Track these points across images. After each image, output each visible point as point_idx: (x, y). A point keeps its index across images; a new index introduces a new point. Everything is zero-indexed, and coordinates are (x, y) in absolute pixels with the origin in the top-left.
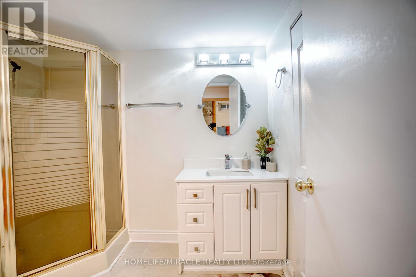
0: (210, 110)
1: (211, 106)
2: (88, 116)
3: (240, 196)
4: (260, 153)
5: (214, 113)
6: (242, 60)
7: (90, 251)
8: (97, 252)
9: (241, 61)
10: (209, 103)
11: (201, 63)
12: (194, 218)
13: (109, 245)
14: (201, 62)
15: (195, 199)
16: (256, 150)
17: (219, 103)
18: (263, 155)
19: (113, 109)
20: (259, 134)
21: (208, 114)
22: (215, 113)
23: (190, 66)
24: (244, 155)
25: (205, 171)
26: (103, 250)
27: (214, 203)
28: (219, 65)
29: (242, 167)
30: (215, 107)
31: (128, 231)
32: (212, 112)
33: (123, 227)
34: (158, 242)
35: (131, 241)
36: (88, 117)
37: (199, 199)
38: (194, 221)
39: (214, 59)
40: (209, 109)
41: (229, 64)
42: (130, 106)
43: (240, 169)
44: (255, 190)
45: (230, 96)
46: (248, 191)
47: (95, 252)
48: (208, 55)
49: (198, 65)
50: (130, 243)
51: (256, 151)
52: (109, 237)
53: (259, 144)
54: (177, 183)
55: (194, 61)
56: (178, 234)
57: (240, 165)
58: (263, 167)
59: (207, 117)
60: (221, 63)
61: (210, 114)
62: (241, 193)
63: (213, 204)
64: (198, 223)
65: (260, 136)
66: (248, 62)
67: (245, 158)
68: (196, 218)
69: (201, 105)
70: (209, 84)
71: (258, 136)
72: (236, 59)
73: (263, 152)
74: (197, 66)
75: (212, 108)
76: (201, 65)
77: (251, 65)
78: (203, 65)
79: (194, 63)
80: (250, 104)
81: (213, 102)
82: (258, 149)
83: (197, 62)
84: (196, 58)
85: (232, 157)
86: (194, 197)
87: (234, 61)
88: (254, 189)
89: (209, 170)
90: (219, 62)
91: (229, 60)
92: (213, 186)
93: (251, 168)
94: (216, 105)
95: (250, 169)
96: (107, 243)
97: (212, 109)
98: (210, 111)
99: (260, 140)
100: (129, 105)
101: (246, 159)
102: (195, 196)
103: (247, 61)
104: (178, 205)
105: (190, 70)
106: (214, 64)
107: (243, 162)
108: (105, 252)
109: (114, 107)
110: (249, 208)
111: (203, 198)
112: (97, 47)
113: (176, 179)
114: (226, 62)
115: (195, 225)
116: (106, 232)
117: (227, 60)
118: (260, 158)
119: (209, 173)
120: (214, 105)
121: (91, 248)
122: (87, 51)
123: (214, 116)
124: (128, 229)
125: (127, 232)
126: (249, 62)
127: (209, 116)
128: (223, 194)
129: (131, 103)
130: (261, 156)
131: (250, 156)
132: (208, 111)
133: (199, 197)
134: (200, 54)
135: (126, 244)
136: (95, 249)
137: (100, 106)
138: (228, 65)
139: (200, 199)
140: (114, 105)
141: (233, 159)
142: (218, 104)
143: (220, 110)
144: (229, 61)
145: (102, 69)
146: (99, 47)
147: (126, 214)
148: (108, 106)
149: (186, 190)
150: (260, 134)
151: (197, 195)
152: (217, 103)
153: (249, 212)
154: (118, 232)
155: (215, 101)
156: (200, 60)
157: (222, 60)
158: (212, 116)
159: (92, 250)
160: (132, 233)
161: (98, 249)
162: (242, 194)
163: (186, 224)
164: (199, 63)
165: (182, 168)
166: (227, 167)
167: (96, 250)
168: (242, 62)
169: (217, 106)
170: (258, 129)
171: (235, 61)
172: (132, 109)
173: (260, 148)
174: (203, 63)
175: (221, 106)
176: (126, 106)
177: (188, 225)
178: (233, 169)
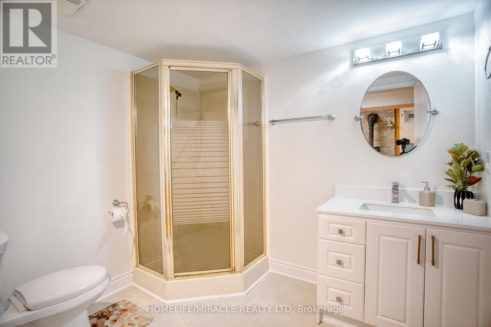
0: (391, 121)
1: (392, 116)
2: (230, 135)
3: (407, 243)
4: (454, 184)
5: (397, 125)
6: (425, 45)
7: (229, 269)
8: (235, 272)
9: (423, 46)
10: (389, 112)
11: (359, 61)
12: (338, 259)
13: (247, 269)
14: (359, 59)
15: (340, 236)
16: (446, 179)
17: (405, 112)
18: (461, 188)
19: (257, 126)
20: (452, 154)
21: (388, 127)
22: (399, 125)
23: (345, 67)
24: (424, 185)
25: (361, 203)
26: (240, 272)
27: (366, 246)
28: (387, 59)
29: (419, 203)
30: (399, 117)
31: (269, 259)
32: (394, 124)
33: (263, 254)
34: (299, 279)
35: (271, 270)
36: (230, 137)
37: (345, 236)
38: (337, 264)
39: (378, 52)
40: (389, 121)
41: (403, 54)
42: (274, 123)
43: (417, 205)
44: (433, 238)
45: (416, 101)
46: (420, 237)
47: (233, 272)
48: (368, 48)
49: (355, 64)
50: (270, 273)
51: (446, 181)
52: (248, 260)
53: (451, 170)
54: (318, 213)
55: (350, 59)
56: (317, 275)
57: (417, 199)
58: (459, 207)
59: (386, 132)
60: (389, 56)
61: (391, 127)
62: (409, 239)
63: (364, 246)
64: (343, 267)
65: (454, 158)
66: (436, 46)
67: (425, 190)
68: (340, 260)
69: (358, 116)
70: (369, 88)
71: (450, 158)
72: (415, 46)
73: (460, 183)
74: (353, 66)
75: (394, 118)
76: (359, 64)
77: (442, 48)
78: (362, 63)
79: (350, 62)
80: (437, 109)
81: (395, 110)
82: (450, 178)
83: (354, 60)
84: (352, 55)
85: (404, 187)
86: (339, 233)
87: (410, 49)
88: (432, 236)
89: (367, 201)
90: (386, 55)
91: (402, 48)
92: (365, 222)
93: (436, 205)
94: (400, 114)
95: (434, 206)
96: (245, 266)
97: (393, 121)
98: (392, 123)
99: (452, 164)
100: (273, 121)
101: (427, 192)
102: (341, 232)
103: (435, 44)
104: (318, 239)
105: (344, 73)
106: (378, 59)
107: (421, 194)
108: (242, 274)
109: (258, 124)
110: (422, 262)
111: (351, 236)
112: (238, 64)
113: (318, 208)
114: (398, 53)
115: (338, 268)
116: (244, 254)
117: (398, 50)
118: (454, 191)
119: (367, 205)
120: (397, 114)
121: (230, 267)
122: (229, 70)
123: (397, 130)
124: (269, 257)
125: (267, 260)
126: (438, 45)
127: (389, 130)
128: (380, 235)
129: (275, 120)
130: (457, 188)
131: (436, 188)
132: (387, 124)
133: (346, 234)
134: (357, 49)
135: (264, 273)
136: (234, 269)
137: (241, 124)
138: (401, 56)
139: (347, 238)
140: (258, 122)
141: (406, 190)
142: (403, 113)
143: (406, 120)
144: (402, 50)
145: (243, 87)
146: (240, 64)
147: (267, 241)
148: (252, 124)
149: (329, 223)
150: (454, 154)
151: (343, 231)
152: (402, 111)
153: (423, 269)
154: (257, 257)
155: (399, 109)
156: (358, 57)
157: (390, 52)
158: (394, 130)
159: (230, 270)
160: (272, 262)
161: (237, 269)
162: (410, 242)
163: (328, 265)
164: (356, 61)
165: (332, 195)
166: (396, 200)
167: (234, 271)
168: (424, 48)
169: (402, 116)
170: (451, 146)
171: (412, 49)
172: (277, 125)
173: (454, 176)
174: (362, 61)
175: (409, 114)
176: (270, 122)
177: (329, 266)
178: (405, 203)
